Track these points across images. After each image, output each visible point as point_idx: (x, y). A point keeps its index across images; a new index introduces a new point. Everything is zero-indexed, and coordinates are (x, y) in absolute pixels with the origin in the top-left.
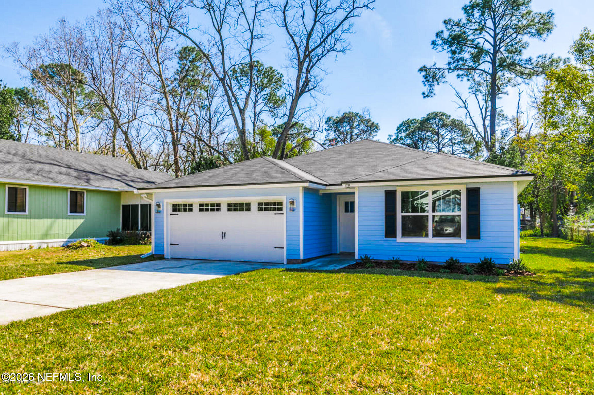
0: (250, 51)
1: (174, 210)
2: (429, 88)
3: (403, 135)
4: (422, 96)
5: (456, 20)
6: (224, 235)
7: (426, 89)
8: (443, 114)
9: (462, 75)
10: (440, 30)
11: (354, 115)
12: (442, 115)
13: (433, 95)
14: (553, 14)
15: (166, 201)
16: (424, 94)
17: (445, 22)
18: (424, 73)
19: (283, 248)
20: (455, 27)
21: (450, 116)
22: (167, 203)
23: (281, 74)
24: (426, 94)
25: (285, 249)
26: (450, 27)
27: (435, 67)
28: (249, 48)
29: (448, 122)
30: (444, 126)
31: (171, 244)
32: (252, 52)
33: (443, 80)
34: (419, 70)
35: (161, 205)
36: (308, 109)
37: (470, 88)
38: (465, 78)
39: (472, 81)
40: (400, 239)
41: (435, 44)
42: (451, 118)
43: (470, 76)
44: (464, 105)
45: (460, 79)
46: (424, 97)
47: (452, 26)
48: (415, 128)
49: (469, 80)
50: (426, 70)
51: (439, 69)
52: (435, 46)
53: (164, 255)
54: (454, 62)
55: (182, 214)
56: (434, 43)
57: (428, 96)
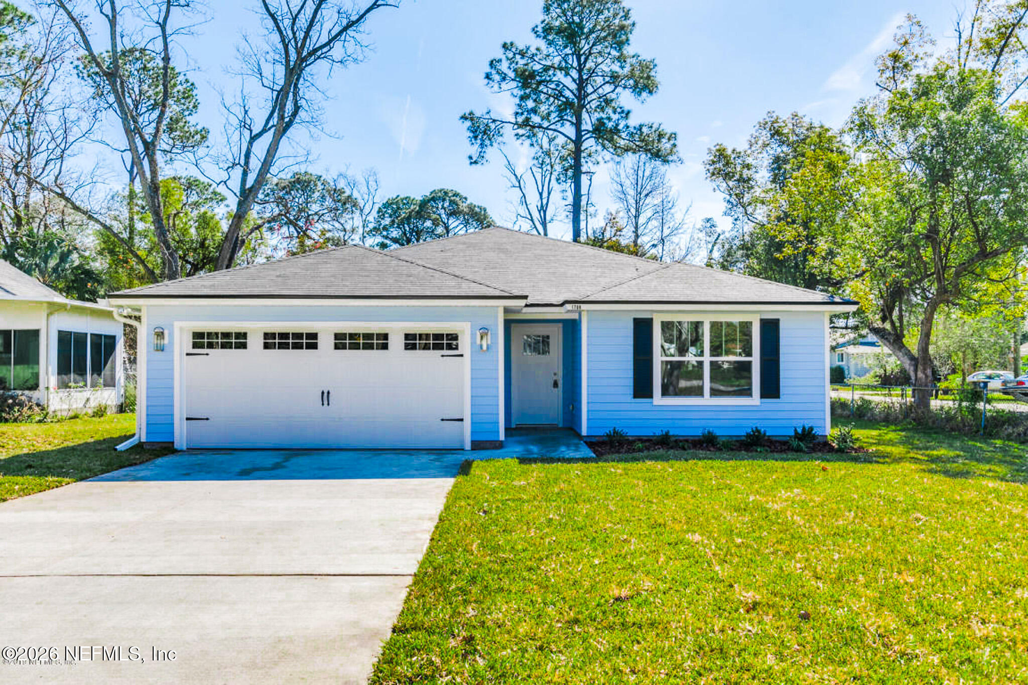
0: (163, 26)
1: (195, 346)
2: (480, 150)
3: (387, 221)
4: (468, 162)
5: (521, 46)
6: (325, 397)
7: (474, 150)
8: (456, 195)
9: (522, 136)
10: (497, 57)
11: (313, 178)
12: (454, 196)
13: (484, 161)
14: (656, 65)
15: (177, 325)
16: (471, 158)
17: (505, 46)
18: (468, 123)
19: (462, 420)
20: (518, 57)
21: (466, 198)
22: (181, 329)
23: (192, 84)
24: (474, 159)
25: (467, 423)
26: (511, 55)
27: (487, 117)
28: (161, 21)
29: (463, 206)
30: (454, 213)
31: (188, 419)
32: (169, 30)
33: (500, 139)
34: (462, 118)
35: (166, 333)
36: (303, 159)
37: (534, 158)
38: (528, 142)
39: (537, 148)
40: (658, 399)
41: (491, 79)
42: (468, 202)
43: (534, 139)
44: (517, 184)
45: (520, 141)
46: (471, 163)
47: (514, 54)
48: (410, 213)
49: (532, 145)
50: (472, 119)
51: (494, 121)
52: (491, 82)
53: (173, 443)
54: (522, 114)
55: (217, 354)
56: (488, 76)
57: (476, 162)
